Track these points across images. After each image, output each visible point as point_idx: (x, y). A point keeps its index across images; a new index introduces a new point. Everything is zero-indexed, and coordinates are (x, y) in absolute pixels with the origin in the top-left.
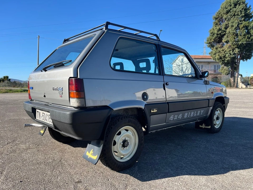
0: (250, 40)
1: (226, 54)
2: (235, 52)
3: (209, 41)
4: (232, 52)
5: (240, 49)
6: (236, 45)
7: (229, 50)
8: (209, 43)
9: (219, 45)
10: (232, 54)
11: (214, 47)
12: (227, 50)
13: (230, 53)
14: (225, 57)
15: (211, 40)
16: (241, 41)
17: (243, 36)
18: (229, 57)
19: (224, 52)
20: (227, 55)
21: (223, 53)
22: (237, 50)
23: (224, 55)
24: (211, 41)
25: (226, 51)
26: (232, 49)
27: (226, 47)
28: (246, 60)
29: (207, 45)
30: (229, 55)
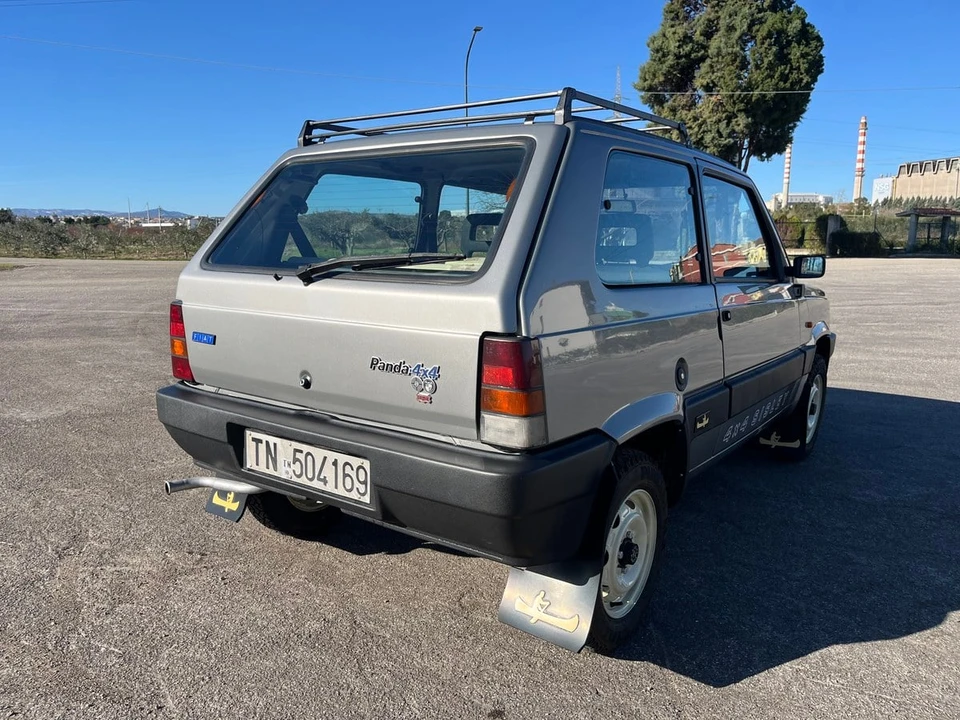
0: (788, 85)
1: (704, 132)
2: (737, 129)
3: (649, 82)
4: (724, 126)
5: (753, 117)
6: (742, 102)
7: (714, 119)
8: (650, 89)
9: (681, 99)
10: (724, 134)
11: (666, 105)
12: (709, 117)
13: (718, 131)
14: (702, 145)
15: (654, 75)
16: (760, 88)
17: (767, 69)
18: (715, 146)
19: (700, 126)
20: (708, 138)
21: (696, 129)
22: (742, 121)
23: (699, 136)
24: (656, 80)
25: (704, 122)
26: (724, 115)
27: (705, 105)
28: (769, 156)
29: (642, 97)
30: (713, 138)
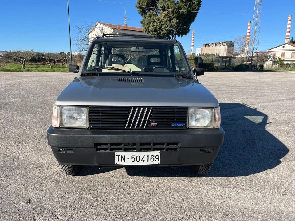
0: (191, 9)
1: (162, 25)
2: (173, 24)
3: (141, 4)
4: (169, 23)
5: (179, 20)
6: (176, 14)
7: (165, 20)
8: (141, 8)
9: (152, 12)
10: (169, 26)
11: (147, 14)
12: (163, 19)
13: (167, 25)
14: (161, 29)
15: (143, 2)
16: (182, 9)
17: (185, 2)
18: (166, 30)
19: (160, 22)
20: (163, 27)
21: (159, 23)
22: (175, 21)
23: (160, 26)
24: (143, 4)
25: (162, 21)
26: (168, 19)
27: (161, 15)
29: (138, 10)
30: (165, 27)
